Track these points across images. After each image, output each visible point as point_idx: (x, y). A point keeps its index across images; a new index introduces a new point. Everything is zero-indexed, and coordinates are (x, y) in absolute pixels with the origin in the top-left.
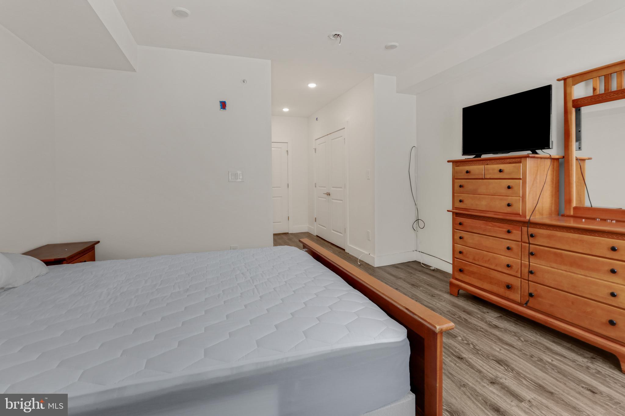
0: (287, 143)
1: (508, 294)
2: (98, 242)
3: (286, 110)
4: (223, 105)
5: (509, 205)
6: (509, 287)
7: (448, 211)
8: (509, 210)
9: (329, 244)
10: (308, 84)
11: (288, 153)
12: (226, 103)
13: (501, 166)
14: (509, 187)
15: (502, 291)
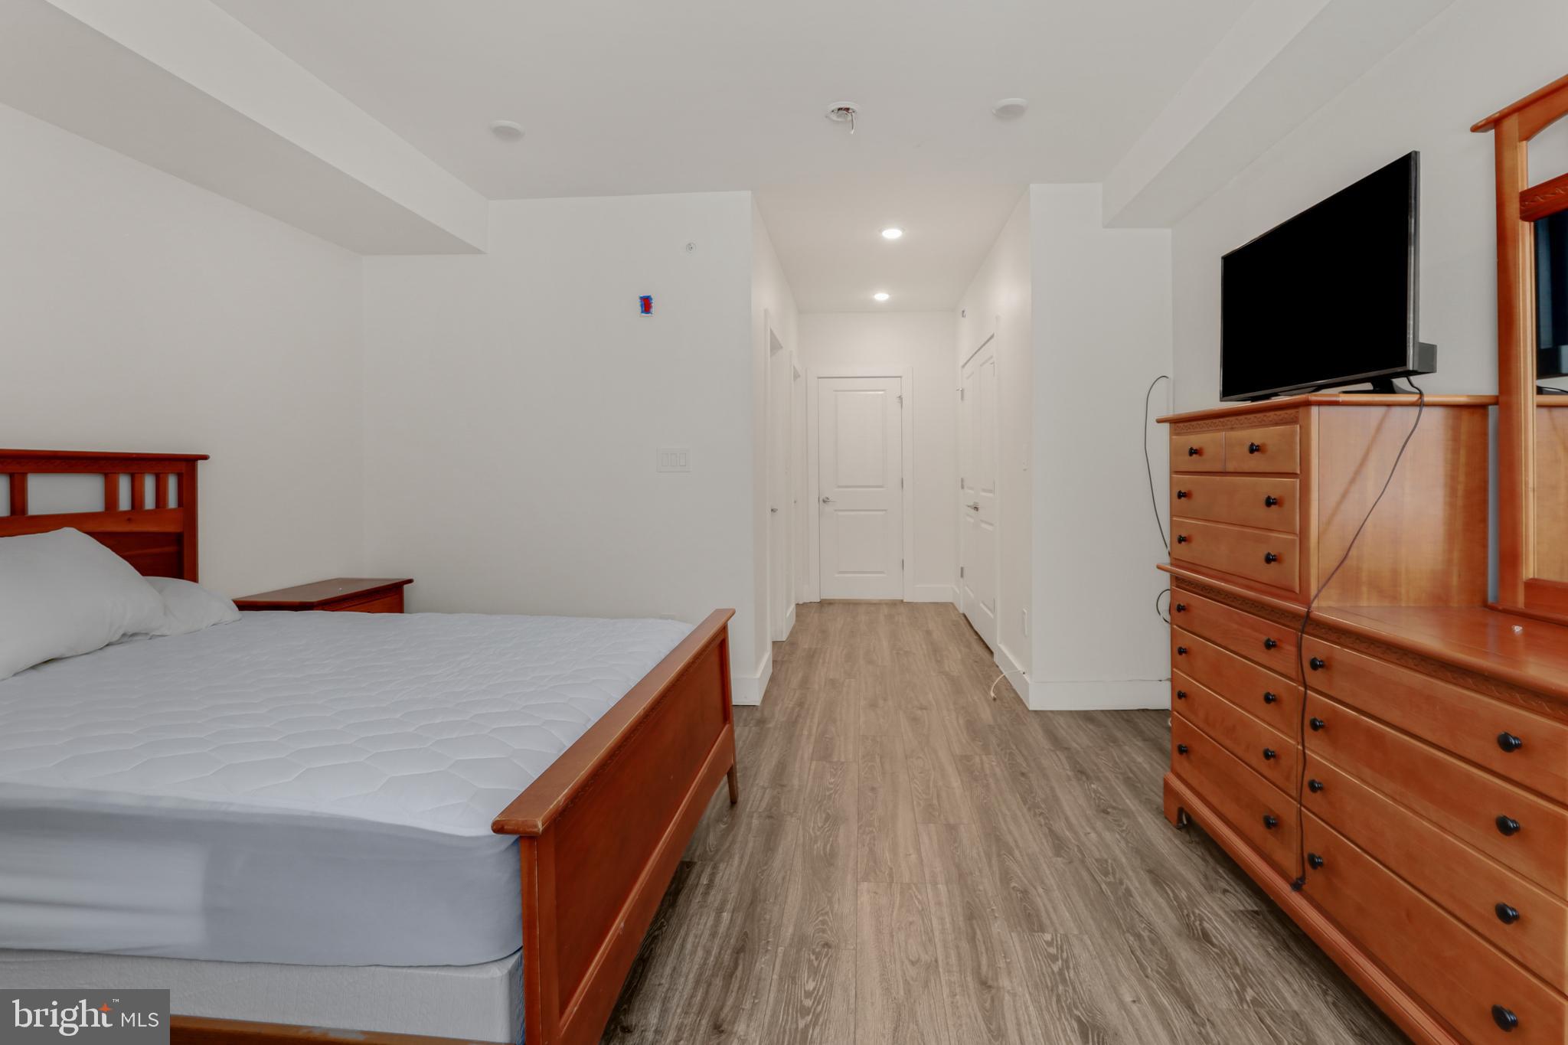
0: (900, 377)
1: (1271, 842)
2: (410, 581)
3: (882, 297)
4: (646, 304)
5: (1269, 559)
6: (1272, 823)
7: (1159, 567)
8: (1270, 573)
9: (973, 639)
10: (881, 231)
11: (902, 402)
12: (651, 299)
13: (1257, 435)
14: (1270, 502)
15: (1258, 830)
